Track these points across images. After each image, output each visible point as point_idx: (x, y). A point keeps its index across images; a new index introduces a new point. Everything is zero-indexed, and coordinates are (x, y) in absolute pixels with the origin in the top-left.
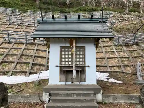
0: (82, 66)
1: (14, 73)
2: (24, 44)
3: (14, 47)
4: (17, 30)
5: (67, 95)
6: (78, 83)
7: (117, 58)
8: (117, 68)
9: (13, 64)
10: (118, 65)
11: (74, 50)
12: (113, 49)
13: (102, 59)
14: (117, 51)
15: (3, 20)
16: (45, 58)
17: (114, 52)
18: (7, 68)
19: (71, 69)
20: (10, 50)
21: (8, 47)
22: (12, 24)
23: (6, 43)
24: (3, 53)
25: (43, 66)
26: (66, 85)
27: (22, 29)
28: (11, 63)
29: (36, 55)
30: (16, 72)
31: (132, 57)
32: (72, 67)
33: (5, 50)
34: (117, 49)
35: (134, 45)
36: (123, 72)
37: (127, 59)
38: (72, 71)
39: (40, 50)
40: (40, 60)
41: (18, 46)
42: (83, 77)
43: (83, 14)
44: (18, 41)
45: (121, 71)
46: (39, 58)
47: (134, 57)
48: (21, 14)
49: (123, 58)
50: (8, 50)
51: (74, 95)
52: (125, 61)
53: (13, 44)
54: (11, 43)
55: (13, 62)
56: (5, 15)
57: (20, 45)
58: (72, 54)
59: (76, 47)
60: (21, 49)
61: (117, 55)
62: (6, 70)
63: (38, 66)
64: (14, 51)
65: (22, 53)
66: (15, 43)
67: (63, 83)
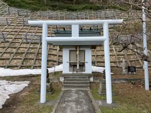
0: (83, 62)
1: (34, 67)
2: (38, 44)
3: (31, 46)
4: (31, 31)
5: (74, 78)
6: (81, 72)
7: (115, 55)
8: (113, 63)
9: (32, 61)
10: (114, 61)
11: (78, 52)
12: (112, 48)
13: (102, 57)
14: (115, 50)
15: (17, 21)
16: (56, 55)
17: (113, 50)
18: (29, 63)
19: (76, 64)
20: (29, 49)
21: (27, 47)
22: (25, 25)
23: (24, 43)
24: (24, 52)
25: (55, 61)
26: (73, 73)
27: (35, 29)
28: (31, 60)
29: (50, 53)
30: (36, 66)
31: (127, 55)
32: (77, 63)
33: (24, 49)
34: (115, 48)
35: (131, 44)
36: (117, 67)
37: (122, 56)
38: (77, 65)
39: (52, 49)
40: (53, 58)
41: (34, 46)
42: (84, 69)
43: (89, 12)
44: (33, 41)
45: (116, 66)
46: (52, 56)
47: (129, 55)
48: (32, 14)
49: (119, 55)
50: (26, 50)
51: (77, 78)
52: (120, 58)
53: (30, 44)
54: (28, 43)
55: (33, 59)
56: (17, 16)
57: (35, 44)
58: (77, 55)
59: (79, 50)
60: (37, 48)
61: (115, 53)
62: (29, 65)
63: (51, 62)
64: (32, 50)
65: (38, 51)
66: (32, 43)
67: (72, 72)
